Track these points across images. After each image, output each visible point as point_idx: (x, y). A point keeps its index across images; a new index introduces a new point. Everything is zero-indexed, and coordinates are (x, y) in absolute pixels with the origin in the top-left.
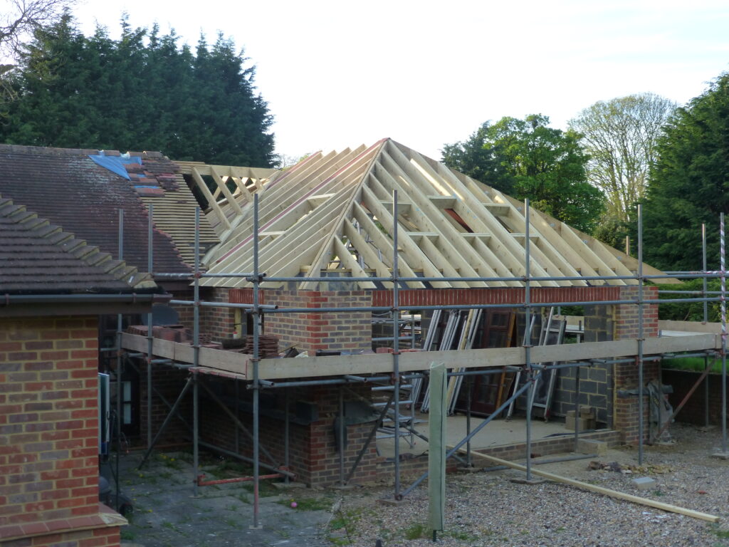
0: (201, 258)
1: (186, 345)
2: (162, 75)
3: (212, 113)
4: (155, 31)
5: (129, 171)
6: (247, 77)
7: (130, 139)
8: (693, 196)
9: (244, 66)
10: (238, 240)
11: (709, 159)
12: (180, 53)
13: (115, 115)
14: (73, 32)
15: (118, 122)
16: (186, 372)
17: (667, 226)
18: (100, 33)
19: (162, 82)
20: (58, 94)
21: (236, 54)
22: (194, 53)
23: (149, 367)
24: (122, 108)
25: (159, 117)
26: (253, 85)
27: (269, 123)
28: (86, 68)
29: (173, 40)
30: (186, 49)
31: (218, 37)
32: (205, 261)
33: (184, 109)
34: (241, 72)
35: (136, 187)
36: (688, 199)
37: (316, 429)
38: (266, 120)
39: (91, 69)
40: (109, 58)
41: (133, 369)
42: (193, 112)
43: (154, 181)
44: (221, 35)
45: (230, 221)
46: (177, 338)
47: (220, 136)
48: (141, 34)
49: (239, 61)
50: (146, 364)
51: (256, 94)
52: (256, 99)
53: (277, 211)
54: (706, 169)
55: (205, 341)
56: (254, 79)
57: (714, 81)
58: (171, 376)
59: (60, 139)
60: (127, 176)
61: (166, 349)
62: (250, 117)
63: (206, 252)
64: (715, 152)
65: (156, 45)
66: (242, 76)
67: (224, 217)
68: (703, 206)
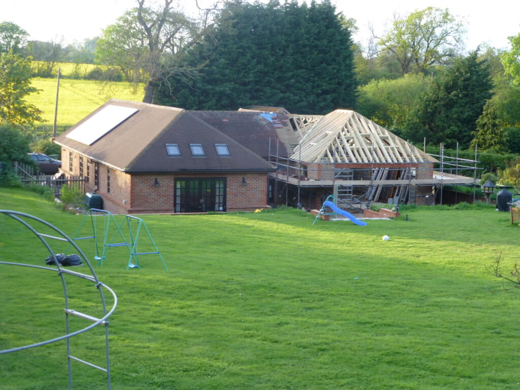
0: (293, 149)
1: (285, 176)
5: (272, 119)
10: (305, 144)
16: (285, 183)
23: (276, 182)
32: (294, 151)
35: (275, 125)
37: (317, 199)
41: (272, 182)
43: (280, 122)
45: (303, 136)
46: (284, 174)
50: (275, 181)
53: (317, 135)
55: (290, 175)
58: (282, 183)
60: (271, 121)
61: (281, 177)
63: (294, 147)
67: (301, 134)
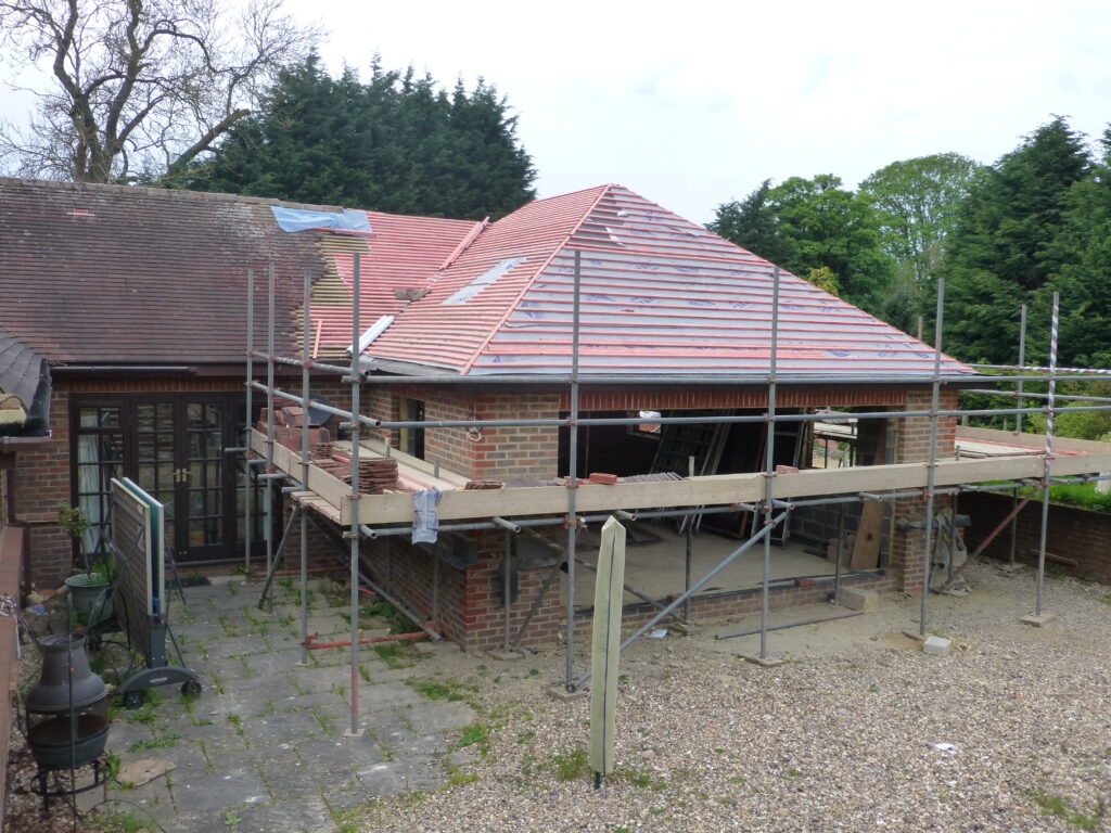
2: (415, 124)
3: (467, 165)
4: (409, 75)
6: (508, 128)
7: (376, 193)
8: (998, 267)
9: (506, 115)
11: (1021, 224)
12: (436, 100)
13: (362, 166)
14: (319, 75)
15: (364, 174)
17: (966, 300)
18: (348, 75)
19: (414, 131)
20: (301, 143)
21: (498, 102)
22: (451, 99)
24: (368, 159)
25: (409, 169)
26: (514, 137)
27: (531, 179)
28: (332, 115)
29: (429, 86)
30: (443, 95)
31: (477, 83)
33: (438, 160)
34: (503, 122)
36: (991, 270)
37: (474, 575)
38: (528, 175)
39: (336, 115)
40: (357, 105)
42: (449, 164)
44: (481, 81)
47: (476, 191)
48: (393, 77)
49: (501, 109)
51: (517, 146)
52: (517, 152)
54: (1015, 236)
56: (516, 130)
57: (1030, 136)
59: (300, 191)
62: (510, 172)
64: (1026, 216)
65: (410, 90)
66: (503, 126)
68: (1008, 279)
